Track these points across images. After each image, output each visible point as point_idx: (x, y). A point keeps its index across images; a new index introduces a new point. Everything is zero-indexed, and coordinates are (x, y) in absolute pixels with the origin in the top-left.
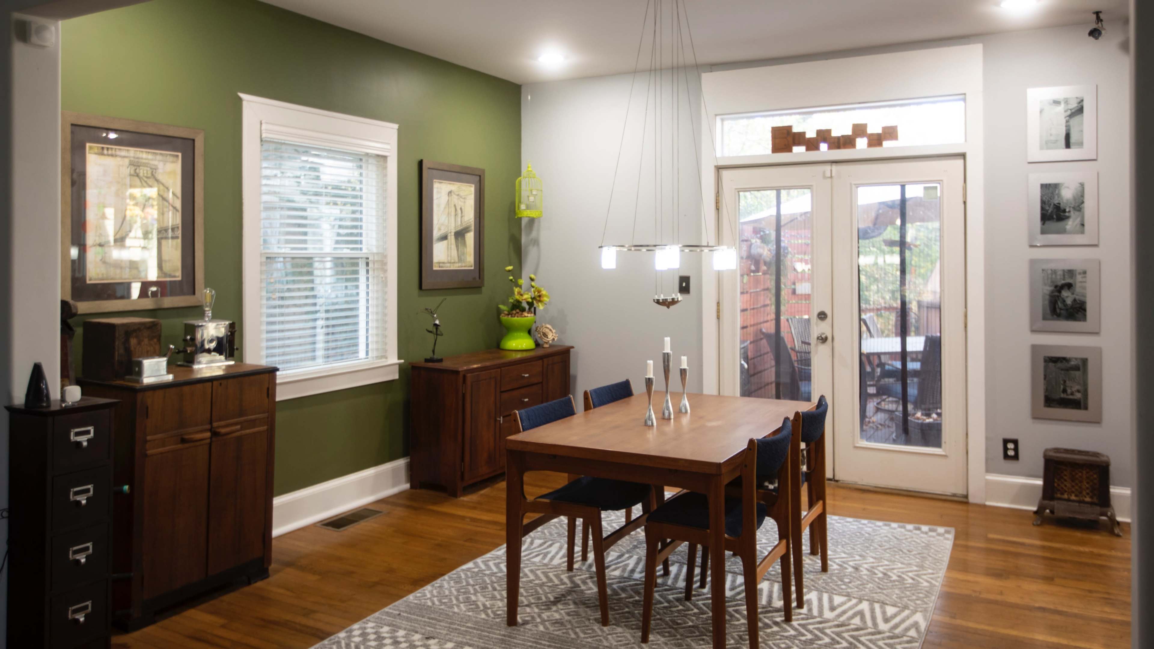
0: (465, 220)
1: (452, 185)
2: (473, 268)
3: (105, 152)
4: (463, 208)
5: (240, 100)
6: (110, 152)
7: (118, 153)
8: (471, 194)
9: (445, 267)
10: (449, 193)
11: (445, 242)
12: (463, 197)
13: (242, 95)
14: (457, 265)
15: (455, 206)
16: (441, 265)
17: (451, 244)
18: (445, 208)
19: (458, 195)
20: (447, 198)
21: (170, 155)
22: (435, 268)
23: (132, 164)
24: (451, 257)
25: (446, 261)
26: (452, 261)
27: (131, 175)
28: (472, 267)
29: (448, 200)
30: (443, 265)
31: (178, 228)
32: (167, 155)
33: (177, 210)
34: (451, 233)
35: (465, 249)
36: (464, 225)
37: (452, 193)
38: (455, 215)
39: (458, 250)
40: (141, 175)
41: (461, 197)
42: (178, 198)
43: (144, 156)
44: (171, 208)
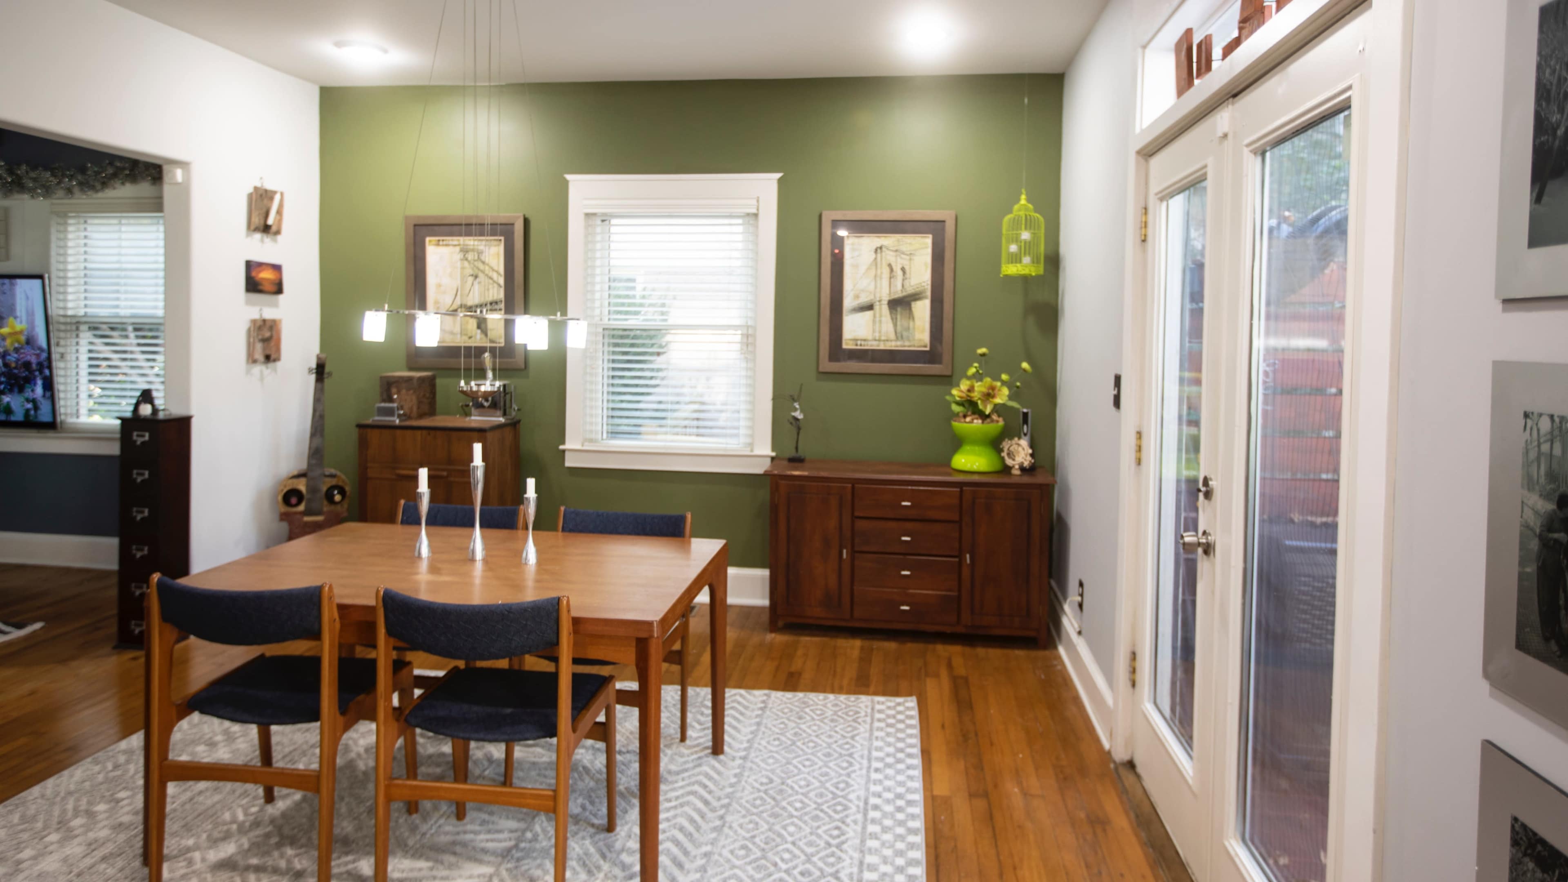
0: (912, 284)
1: (883, 238)
2: (928, 349)
3: (441, 243)
4: (907, 268)
5: (566, 182)
6: (445, 243)
7: (451, 243)
8: (927, 248)
9: (867, 345)
10: (876, 250)
11: (869, 314)
12: (908, 253)
13: (568, 177)
14: (893, 343)
15: (890, 266)
16: (859, 343)
17: (881, 316)
18: (869, 269)
19: (896, 251)
20: (874, 256)
21: (495, 240)
22: (844, 346)
23: (461, 250)
24: (880, 332)
25: (870, 338)
26: (883, 338)
27: (462, 260)
28: (925, 346)
29: (876, 259)
30: (863, 343)
31: (501, 301)
32: (491, 240)
33: (500, 286)
34: (880, 301)
35: (911, 323)
36: (910, 290)
37: (884, 249)
38: (890, 278)
39: (895, 325)
40: (470, 258)
41: (903, 253)
42: (501, 276)
43: (472, 243)
44: (495, 285)
